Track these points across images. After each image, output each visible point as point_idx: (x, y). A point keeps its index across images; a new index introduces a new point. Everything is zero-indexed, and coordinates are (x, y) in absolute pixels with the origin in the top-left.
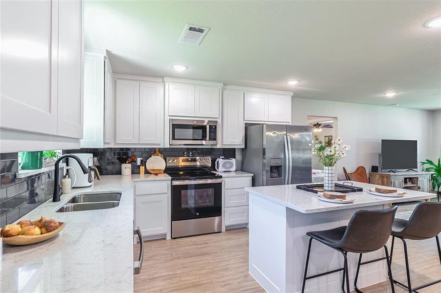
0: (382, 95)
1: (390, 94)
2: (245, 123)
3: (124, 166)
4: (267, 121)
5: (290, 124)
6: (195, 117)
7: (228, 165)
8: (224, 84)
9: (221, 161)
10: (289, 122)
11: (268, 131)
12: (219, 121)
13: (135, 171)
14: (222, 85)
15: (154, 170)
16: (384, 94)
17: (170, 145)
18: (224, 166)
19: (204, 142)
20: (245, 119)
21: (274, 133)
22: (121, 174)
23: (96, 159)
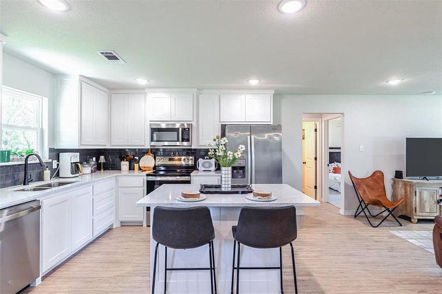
0: (384, 84)
1: (394, 82)
2: (222, 125)
3: (123, 163)
4: (244, 122)
5: (272, 123)
6: (171, 121)
7: (207, 165)
8: (198, 89)
9: (201, 161)
10: (270, 122)
11: (229, 132)
12: (194, 124)
13: (131, 168)
14: (196, 90)
15: (145, 167)
16: (387, 82)
17: (151, 146)
18: (203, 165)
19: (178, 143)
20: (221, 121)
21: (236, 133)
22: (120, 170)
23: (102, 157)
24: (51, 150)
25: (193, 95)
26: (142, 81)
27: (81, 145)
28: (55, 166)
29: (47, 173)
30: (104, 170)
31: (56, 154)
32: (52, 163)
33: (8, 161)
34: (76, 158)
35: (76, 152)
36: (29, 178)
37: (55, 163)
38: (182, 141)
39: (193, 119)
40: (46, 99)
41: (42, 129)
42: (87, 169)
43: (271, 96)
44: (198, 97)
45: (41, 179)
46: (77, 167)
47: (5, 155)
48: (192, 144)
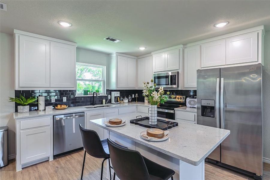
4: (224, 65)
5: (260, 62)
7: (192, 103)
12: (180, 71)
20: (202, 67)
22: (144, 102)
23: (137, 94)
24: (107, 90)
25: (179, 50)
27: (117, 88)
28: (109, 98)
29: (104, 101)
30: (138, 101)
31: (110, 92)
33: (87, 94)
34: (118, 94)
35: (118, 91)
36: (95, 102)
37: (109, 96)
38: (171, 84)
39: (179, 68)
40: (105, 67)
41: (104, 81)
42: (126, 101)
43: (258, 33)
44: (183, 51)
45: (102, 104)
46: (117, 99)
47: (86, 92)
48: (178, 87)
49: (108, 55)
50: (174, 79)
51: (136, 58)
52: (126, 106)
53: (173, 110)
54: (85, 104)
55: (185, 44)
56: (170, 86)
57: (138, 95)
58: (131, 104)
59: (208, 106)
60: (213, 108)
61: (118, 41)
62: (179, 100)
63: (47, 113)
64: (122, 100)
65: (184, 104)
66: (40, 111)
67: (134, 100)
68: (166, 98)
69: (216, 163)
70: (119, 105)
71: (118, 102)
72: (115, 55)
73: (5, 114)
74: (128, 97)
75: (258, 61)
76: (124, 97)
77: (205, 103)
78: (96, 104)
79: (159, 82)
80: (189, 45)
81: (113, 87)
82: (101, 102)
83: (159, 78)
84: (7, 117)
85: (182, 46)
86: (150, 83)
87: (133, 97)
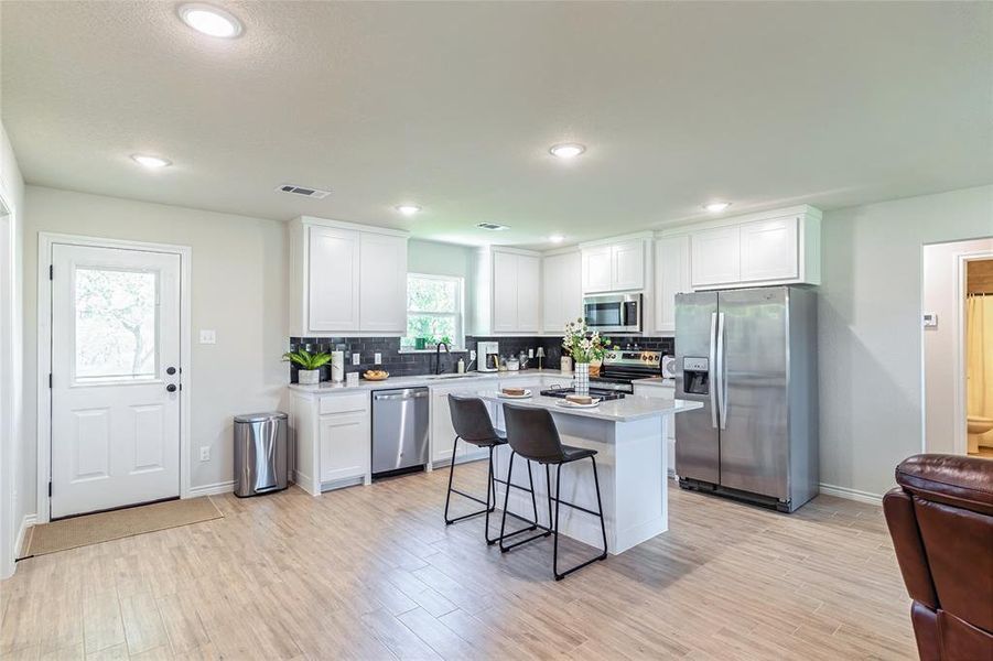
3: (563, 358)
4: (738, 283)
6: (611, 292)
8: (653, 231)
10: (796, 278)
12: (646, 293)
14: (649, 234)
20: (693, 285)
22: (560, 368)
23: (540, 348)
24: (468, 338)
25: (645, 242)
26: (556, 239)
27: (494, 332)
28: (473, 358)
29: (461, 363)
30: (543, 368)
31: (473, 342)
32: (469, 353)
33: (424, 348)
34: (494, 348)
35: (494, 341)
36: (441, 367)
37: (473, 352)
38: (626, 324)
39: (644, 285)
40: (463, 280)
41: (460, 314)
42: (513, 365)
43: (798, 220)
44: (654, 245)
45: (457, 372)
46: (493, 360)
47: (421, 343)
48: (641, 330)
49: (472, 251)
50: (630, 312)
51: (539, 254)
52: (514, 377)
53: (629, 383)
54: (418, 370)
55: (656, 231)
56: (623, 328)
57: (545, 352)
58: (525, 374)
59: (698, 372)
60: (705, 375)
61: (501, 228)
62: (648, 362)
63: (349, 386)
64: (504, 364)
65: (658, 372)
66: (336, 382)
67: (533, 364)
68: (616, 358)
69: (711, 488)
70: (496, 375)
71: (494, 366)
72: (489, 252)
73: (274, 387)
74: (517, 356)
75: (798, 278)
76: (508, 357)
77: (690, 365)
78: (443, 372)
79: (601, 317)
80: (664, 234)
81: (483, 330)
82: (453, 366)
83: (600, 307)
84: (275, 393)
85: (651, 234)
86: (576, 323)
87: (531, 356)
